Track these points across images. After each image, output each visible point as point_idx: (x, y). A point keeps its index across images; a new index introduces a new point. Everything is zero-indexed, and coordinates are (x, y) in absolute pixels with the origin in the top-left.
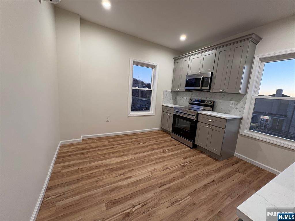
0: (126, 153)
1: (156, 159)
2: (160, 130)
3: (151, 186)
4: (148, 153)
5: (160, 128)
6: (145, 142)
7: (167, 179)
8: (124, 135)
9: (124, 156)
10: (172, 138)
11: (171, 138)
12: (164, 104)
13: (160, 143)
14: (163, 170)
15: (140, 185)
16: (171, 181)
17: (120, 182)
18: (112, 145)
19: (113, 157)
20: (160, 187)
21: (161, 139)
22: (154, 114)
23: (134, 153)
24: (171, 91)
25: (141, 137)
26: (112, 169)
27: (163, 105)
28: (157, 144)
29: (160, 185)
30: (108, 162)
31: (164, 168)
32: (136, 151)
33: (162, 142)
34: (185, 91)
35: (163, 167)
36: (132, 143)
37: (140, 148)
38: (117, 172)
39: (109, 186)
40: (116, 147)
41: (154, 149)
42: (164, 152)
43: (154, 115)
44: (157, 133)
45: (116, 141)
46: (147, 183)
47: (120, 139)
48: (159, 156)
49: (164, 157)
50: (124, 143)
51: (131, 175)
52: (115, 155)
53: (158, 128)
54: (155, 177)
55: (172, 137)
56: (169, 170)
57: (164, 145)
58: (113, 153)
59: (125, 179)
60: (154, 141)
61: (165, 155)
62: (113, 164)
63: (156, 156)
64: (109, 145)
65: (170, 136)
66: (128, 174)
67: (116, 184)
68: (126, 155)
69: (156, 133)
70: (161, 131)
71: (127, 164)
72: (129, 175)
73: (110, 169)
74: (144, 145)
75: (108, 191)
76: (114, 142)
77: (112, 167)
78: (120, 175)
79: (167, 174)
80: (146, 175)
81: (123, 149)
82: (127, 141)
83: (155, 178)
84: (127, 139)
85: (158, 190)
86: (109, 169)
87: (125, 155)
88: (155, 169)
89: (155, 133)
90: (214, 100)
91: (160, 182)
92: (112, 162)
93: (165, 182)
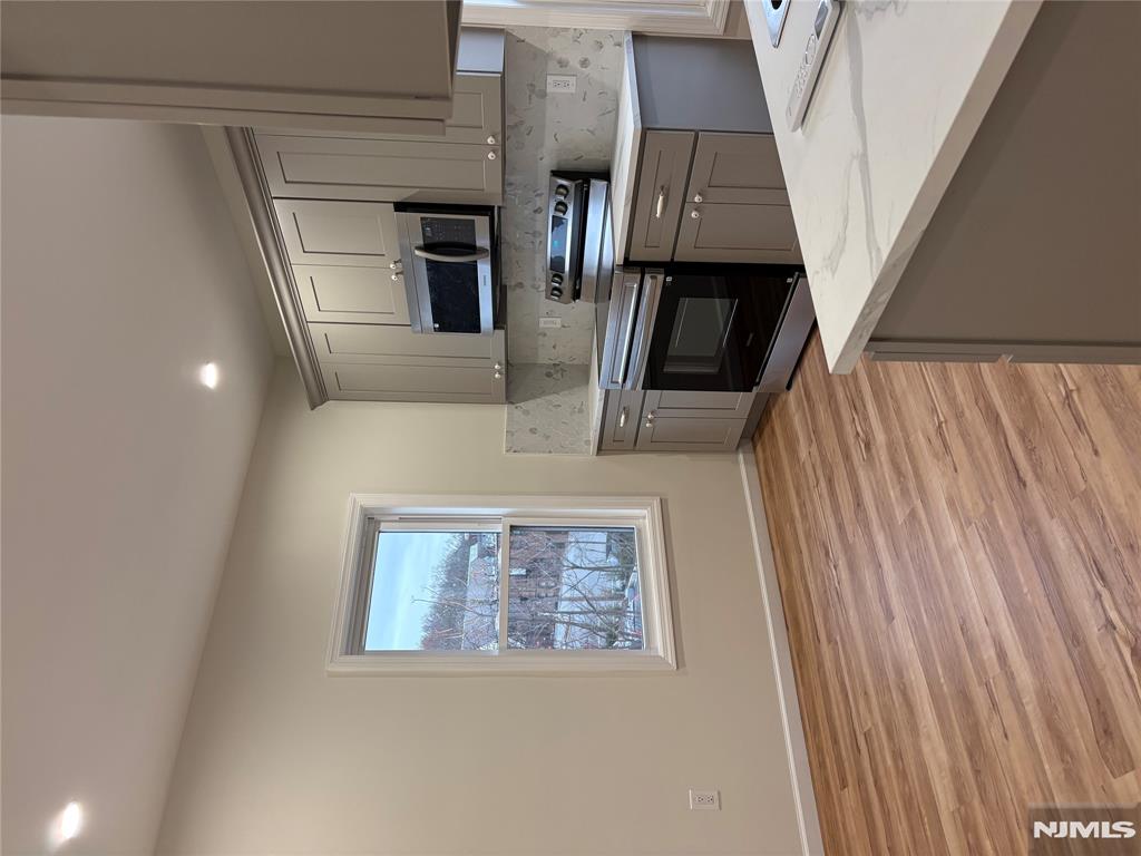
0: (891, 676)
1: (905, 492)
2: (751, 457)
3: (1025, 534)
4: (880, 539)
5: (741, 457)
6: (827, 554)
7: (988, 442)
8: (801, 689)
9: (905, 688)
10: (794, 386)
11: (792, 396)
12: (588, 442)
13: (823, 462)
14: (948, 458)
15: (1025, 590)
16: (993, 419)
17: (1024, 701)
18: (858, 763)
19: (919, 752)
20: (1025, 485)
21: (803, 454)
22: (656, 503)
23: (884, 626)
24: (505, 408)
25: (803, 576)
26: (971, 757)
27: (593, 447)
28: (830, 481)
29: (1015, 482)
30: (946, 781)
31: (941, 454)
32: (877, 609)
33: (820, 452)
34: (502, 332)
35: (936, 455)
36: (838, 638)
37: (859, 589)
38: (984, 723)
39: (1047, 767)
40: (867, 735)
41: (859, 504)
42: (868, 446)
43: (663, 503)
44: (773, 475)
45: (835, 742)
46: (1014, 551)
47: (821, 713)
48: (887, 477)
49: (891, 445)
50: (843, 684)
51: (989, 641)
52: (905, 739)
53: (743, 469)
54: (982, 508)
55: (789, 387)
56: (946, 422)
57: (831, 442)
58: (897, 755)
59: (1010, 677)
60: (816, 496)
61: (880, 438)
62: (951, 752)
63: (892, 494)
64: (861, 781)
65: (783, 396)
66: (985, 657)
67: (1035, 726)
68: (899, 673)
69: (770, 485)
70: (759, 448)
71: (944, 667)
72: (989, 653)
73: (973, 767)
74: (842, 563)
75: (1065, 770)
76: (844, 753)
77: (965, 754)
78: (994, 705)
79: (964, 435)
80: (981, 556)
81: (872, 692)
82: (829, 665)
83: (986, 504)
84: (820, 665)
85: (1035, 492)
86: (977, 772)
87: (902, 677)
88: (951, 503)
89: (775, 489)
90: (548, 175)
91: (1002, 484)
92: (943, 755)
93: (1000, 454)
